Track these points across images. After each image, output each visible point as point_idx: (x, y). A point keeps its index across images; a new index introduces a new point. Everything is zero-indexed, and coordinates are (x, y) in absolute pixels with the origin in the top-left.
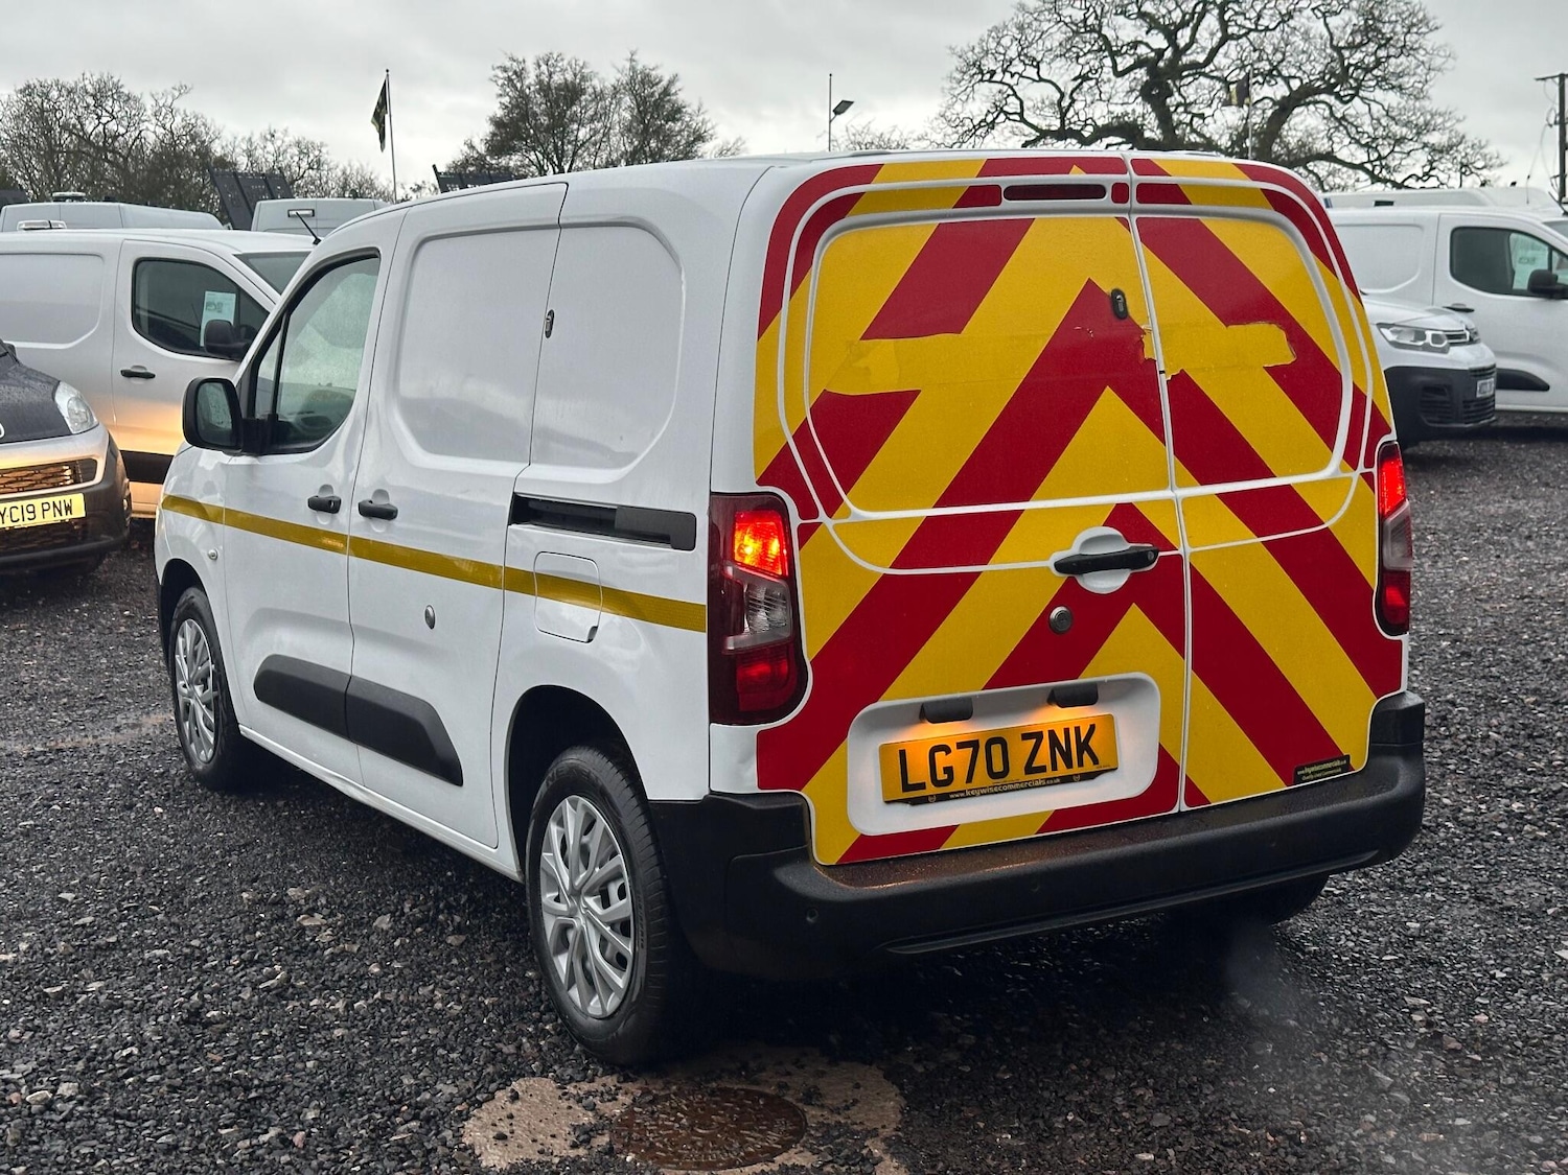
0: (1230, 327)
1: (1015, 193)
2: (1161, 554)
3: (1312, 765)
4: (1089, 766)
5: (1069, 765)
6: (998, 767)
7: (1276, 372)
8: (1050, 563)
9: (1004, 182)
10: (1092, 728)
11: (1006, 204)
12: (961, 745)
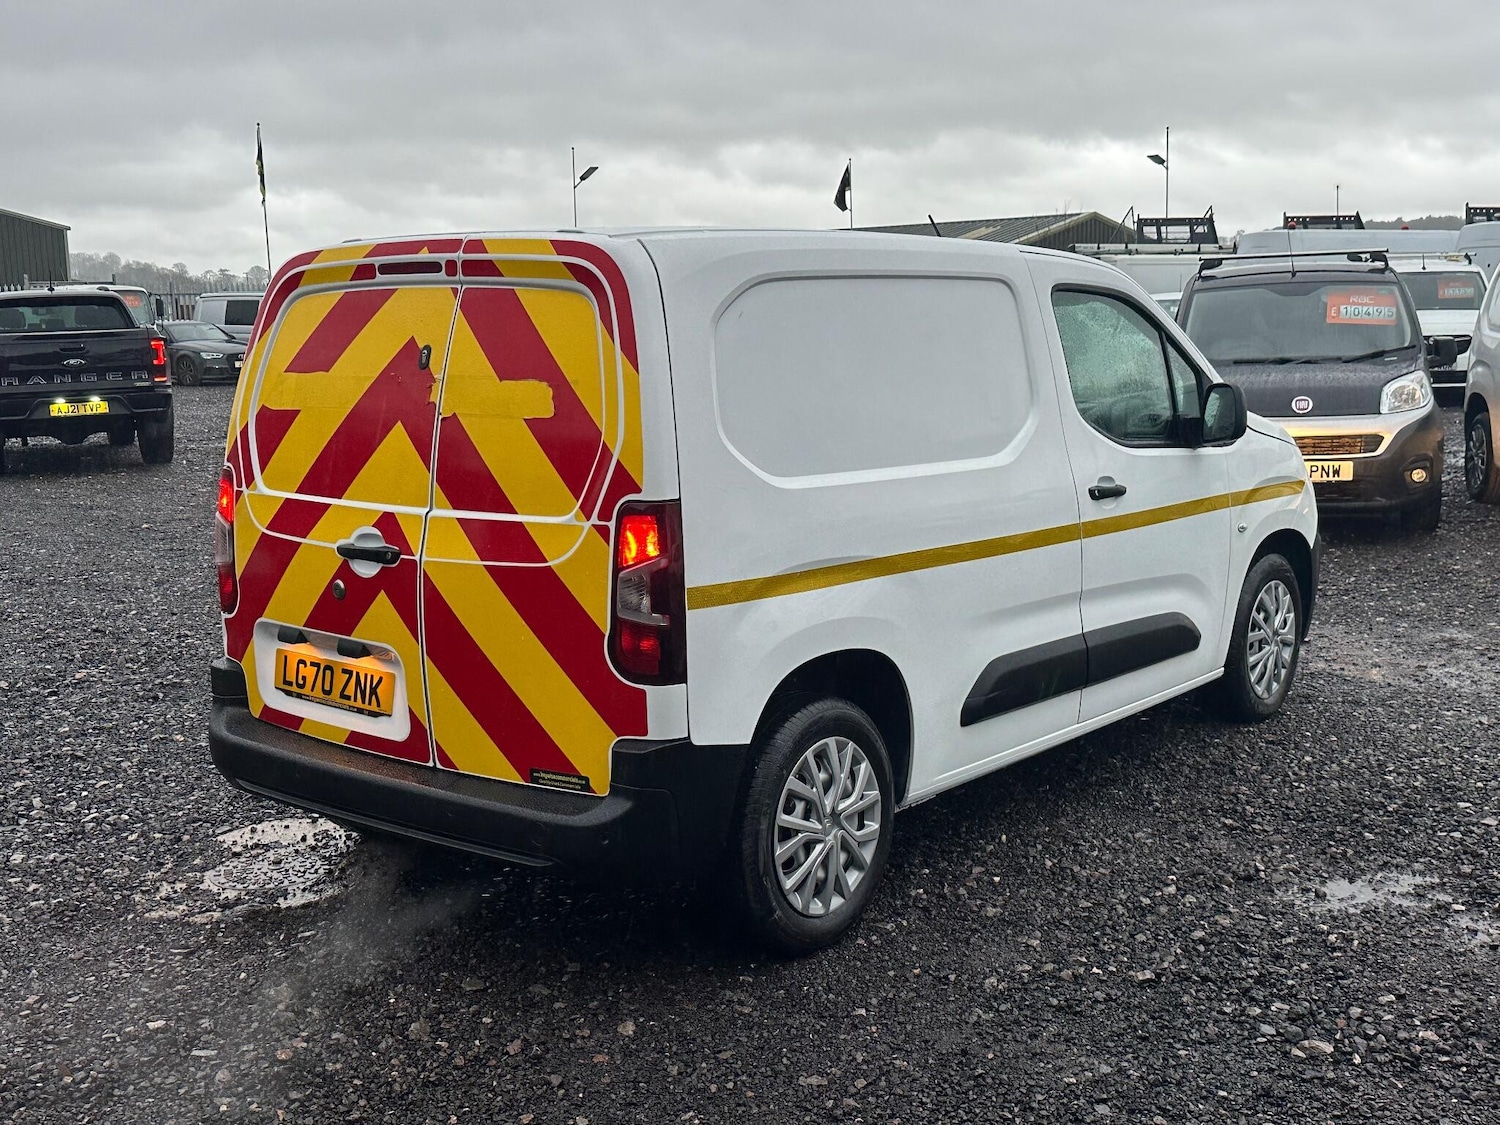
0: (504, 382)
1: (387, 269)
2: (402, 556)
3: (548, 773)
4: (374, 707)
5: (364, 702)
6: (327, 688)
7: (534, 424)
8: (335, 546)
9: (377, 261)
10: (381, 679)
11: (380, 278)
12: (312, 664)
